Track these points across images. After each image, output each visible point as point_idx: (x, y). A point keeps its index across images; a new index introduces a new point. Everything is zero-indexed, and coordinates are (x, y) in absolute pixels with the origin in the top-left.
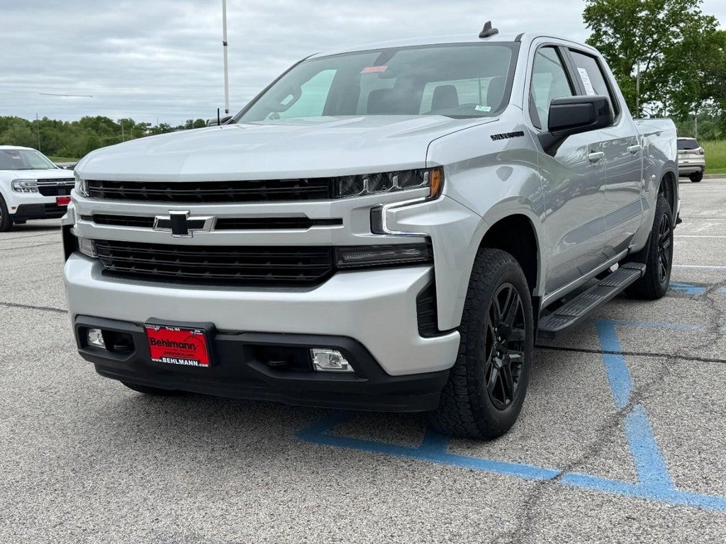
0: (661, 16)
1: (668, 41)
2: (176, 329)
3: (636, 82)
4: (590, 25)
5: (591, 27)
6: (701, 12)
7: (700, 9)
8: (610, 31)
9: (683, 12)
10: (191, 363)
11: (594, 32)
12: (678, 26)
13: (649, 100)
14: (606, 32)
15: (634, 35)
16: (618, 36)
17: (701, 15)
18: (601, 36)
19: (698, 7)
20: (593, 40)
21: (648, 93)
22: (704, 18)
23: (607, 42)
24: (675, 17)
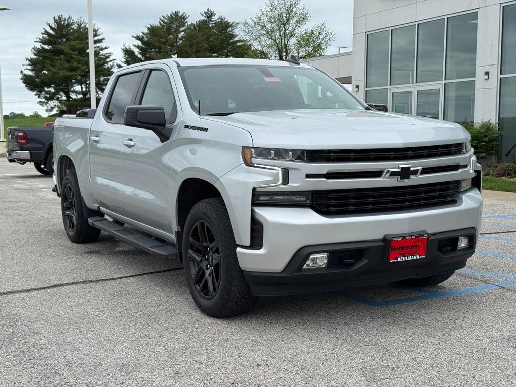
2: (413, 237)
10: (415, 257)
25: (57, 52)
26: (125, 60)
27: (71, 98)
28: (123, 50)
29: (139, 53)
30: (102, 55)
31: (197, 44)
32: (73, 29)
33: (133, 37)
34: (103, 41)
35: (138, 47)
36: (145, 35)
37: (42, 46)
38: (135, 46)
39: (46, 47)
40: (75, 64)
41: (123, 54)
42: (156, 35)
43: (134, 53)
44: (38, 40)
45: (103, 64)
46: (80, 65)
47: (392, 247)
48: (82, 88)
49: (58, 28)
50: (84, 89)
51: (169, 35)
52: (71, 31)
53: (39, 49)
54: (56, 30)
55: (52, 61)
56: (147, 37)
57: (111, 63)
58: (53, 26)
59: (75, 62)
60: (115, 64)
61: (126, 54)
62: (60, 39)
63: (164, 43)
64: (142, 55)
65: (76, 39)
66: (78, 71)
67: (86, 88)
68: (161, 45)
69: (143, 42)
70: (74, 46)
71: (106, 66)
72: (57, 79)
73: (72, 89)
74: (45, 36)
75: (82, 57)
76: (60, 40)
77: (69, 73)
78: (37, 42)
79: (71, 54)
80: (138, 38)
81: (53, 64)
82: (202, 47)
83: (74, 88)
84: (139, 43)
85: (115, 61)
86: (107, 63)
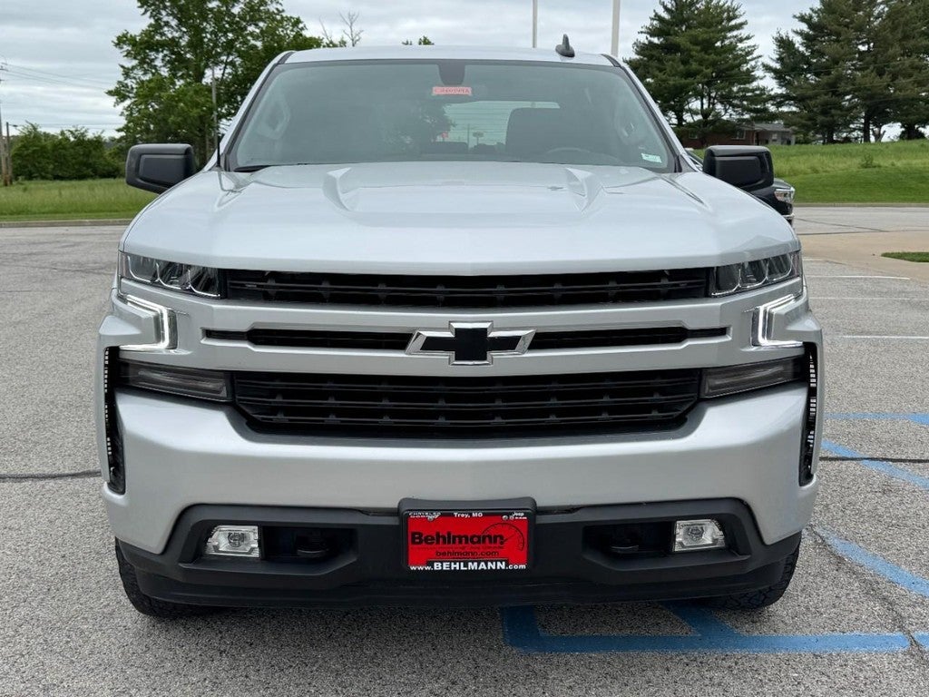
0: (236, 10)
1: (245, 42)
2: (475, 514)
3: (210, 91)
4: (146, 11)
5: (149, 14)
6: (283, 11)
7: (284, 8)
8: (174, 23)
9: (262, 8)
10: (491, 566)
11: (152, 21)
12: (256, 25)
13: (228, 115)
14: (168, 22)
15: (204, 30)
16: (184, 29)
17: (284, 15)
18: (161, 27)
19: (281, 4)
20: (151, 31)
21: (226, 107)
22: (289, 19)
23: (170, 36)
24: (253, 14)
25: (669, 48)
26: (777, 57)
27: (685, 121)
28: (776, 39)
29: (802, 44)
30: (741, 50)
31: (906, 24)
32: (697, 9)
33: (795, 16)
34: (744, 26)
35: (800, 33)
36: (816, 12)
37: (649, 38)
38: (796, 32)
39: (655, 40)
40: (694, 66)
41: (775, 47)
42: (834, 13)
43: (794, 45)
44: (644, 30)
45: (739, 66)
46: (703, 68)
47: (414, 534)
48: (702, 104)
49: (676, 9)
50: (705, 106)
51: (857, 11)
52: (696, 12)
53: (644, 44)
54: (672, 11)
55: (660, 60)
56: (818, 16)
57: (753, 63)
58: (669, 6)
59: (694, 63)
60: (759, 64)
61: (780, 47)
62: (677, 26)
63: (847, 26)
64: (807, 47)
65: (702, 24)
66: (698, 77)
67: (709, 104)
68: (840, 28)
69: (811, 26)
70: (695, 37)
71: (745, 67)
72: (665, 91)
73: (687, 107)
74: (655, 22)
75: (706, 53)
76: (676, 29)
77: (683, 81)
78: (642, 32)
79: (691, 51)
80: (802, 19)
81: (661, 66)
82: (914, 29)
83: (690, 105)
84: (804, 27)
85: (760, 59)
86: (747, 62)
